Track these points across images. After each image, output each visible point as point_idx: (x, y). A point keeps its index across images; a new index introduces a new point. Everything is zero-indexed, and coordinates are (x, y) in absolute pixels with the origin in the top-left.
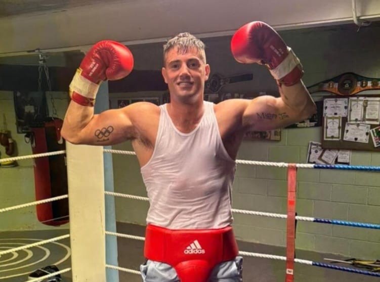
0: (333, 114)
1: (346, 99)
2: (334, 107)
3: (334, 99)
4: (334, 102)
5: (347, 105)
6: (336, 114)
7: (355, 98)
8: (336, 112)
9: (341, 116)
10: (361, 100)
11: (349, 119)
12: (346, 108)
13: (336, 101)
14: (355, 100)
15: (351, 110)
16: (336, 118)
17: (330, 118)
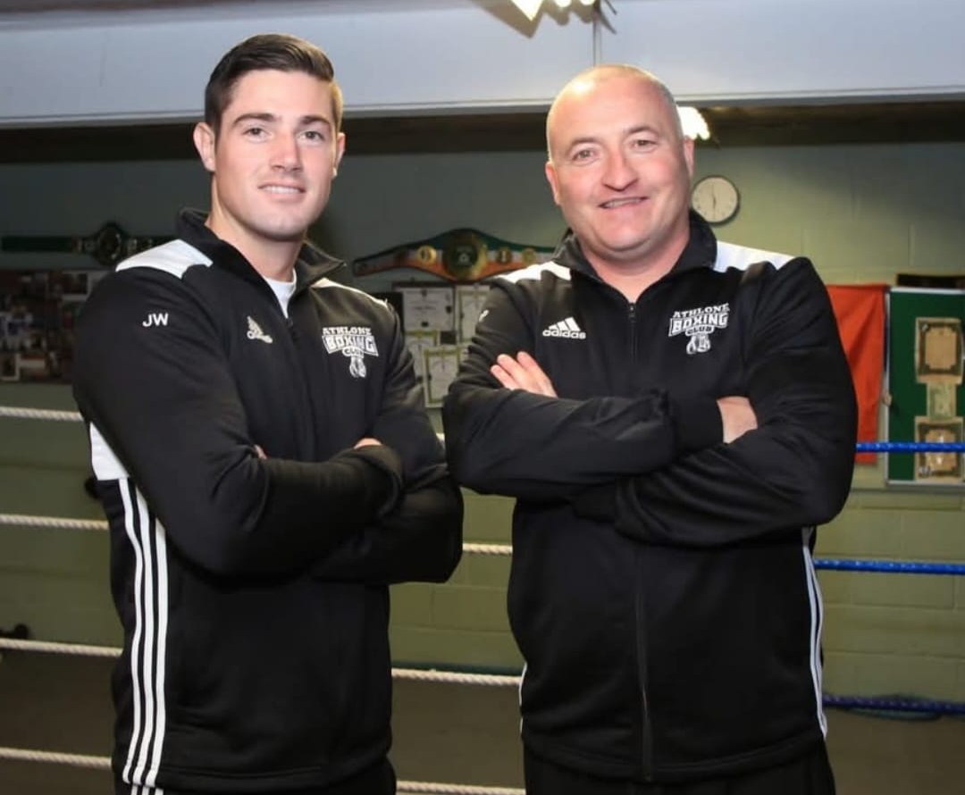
0: (420, 322)
1: (450, 291)
2: (419, 308)
3: (419, 290)
4: (419, 296)
5: (451, 304)
6: (425, 324)
7: (469, 288)
8: (425, 320)
9: (439, 330)
10: (483, 293)
11: (458, 338)
12: (449, 309)
13: (424, 294)
14: (470, 293)
15: (462, 316)
16: (427, 334)
17: (413, 334)
